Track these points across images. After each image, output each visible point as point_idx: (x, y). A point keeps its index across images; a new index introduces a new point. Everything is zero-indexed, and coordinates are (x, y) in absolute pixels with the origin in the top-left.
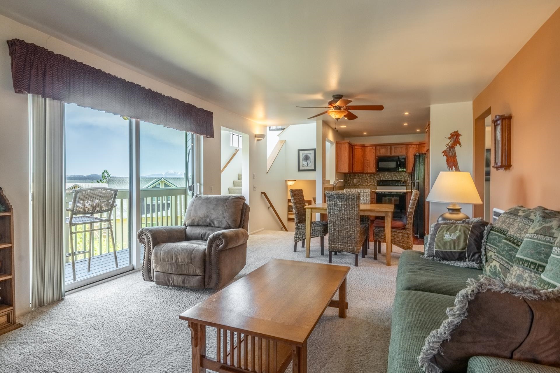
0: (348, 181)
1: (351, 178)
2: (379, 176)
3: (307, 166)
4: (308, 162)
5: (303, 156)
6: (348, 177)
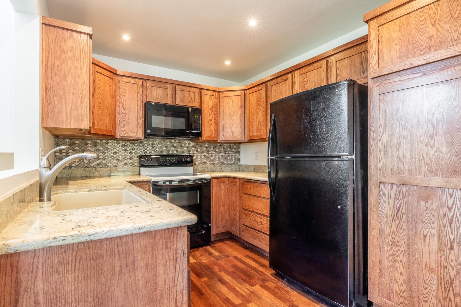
1: (74, 150)
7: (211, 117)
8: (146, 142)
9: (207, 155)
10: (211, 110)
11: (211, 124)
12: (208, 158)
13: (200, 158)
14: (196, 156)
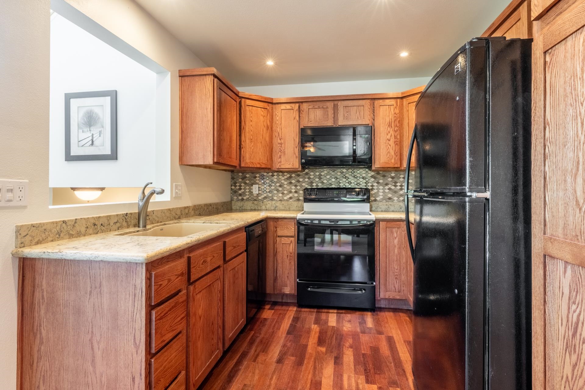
0: (240, 189)
1: (245, 183)
2: (309, 178)
3: (92, 144)
4: (95, 131)
5: (82, 112)
6: (240, 180)
7: (389, 135)
8: (312, 174)
9: (393, 187)
10: (389, 126)
11: (390, 145)
12: (395, 192)
13: (382, 192)
14: (377, 189)
